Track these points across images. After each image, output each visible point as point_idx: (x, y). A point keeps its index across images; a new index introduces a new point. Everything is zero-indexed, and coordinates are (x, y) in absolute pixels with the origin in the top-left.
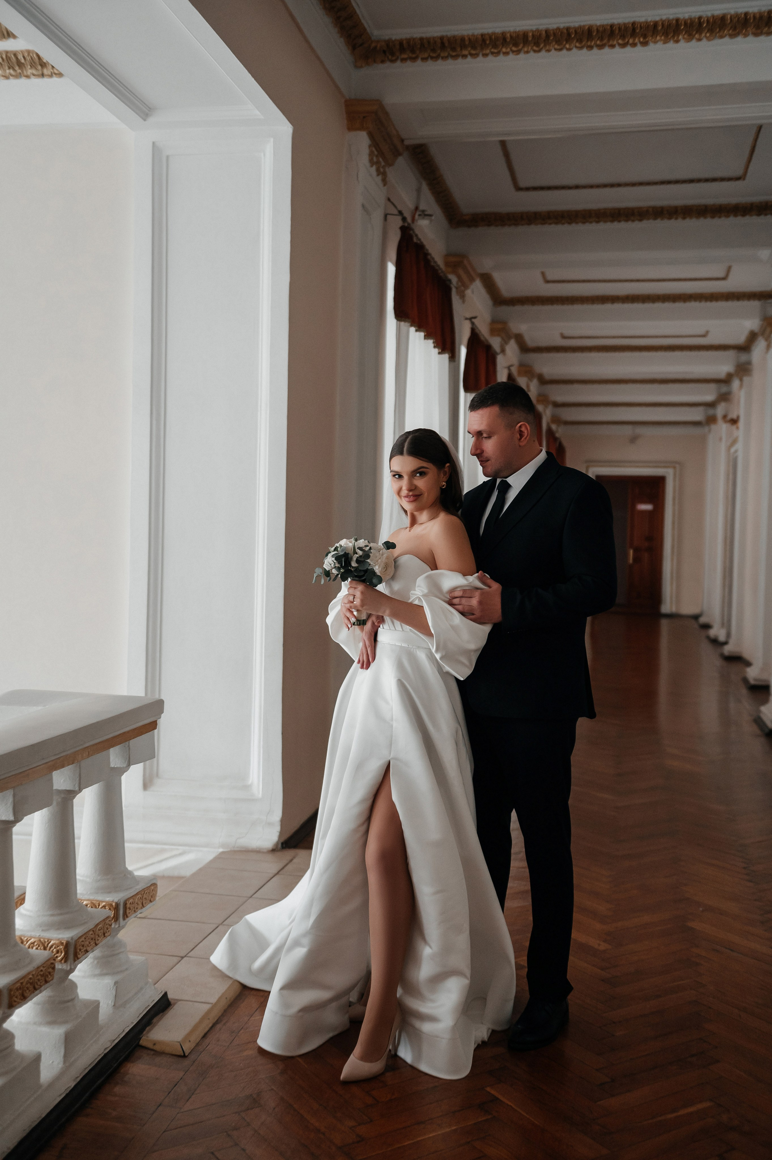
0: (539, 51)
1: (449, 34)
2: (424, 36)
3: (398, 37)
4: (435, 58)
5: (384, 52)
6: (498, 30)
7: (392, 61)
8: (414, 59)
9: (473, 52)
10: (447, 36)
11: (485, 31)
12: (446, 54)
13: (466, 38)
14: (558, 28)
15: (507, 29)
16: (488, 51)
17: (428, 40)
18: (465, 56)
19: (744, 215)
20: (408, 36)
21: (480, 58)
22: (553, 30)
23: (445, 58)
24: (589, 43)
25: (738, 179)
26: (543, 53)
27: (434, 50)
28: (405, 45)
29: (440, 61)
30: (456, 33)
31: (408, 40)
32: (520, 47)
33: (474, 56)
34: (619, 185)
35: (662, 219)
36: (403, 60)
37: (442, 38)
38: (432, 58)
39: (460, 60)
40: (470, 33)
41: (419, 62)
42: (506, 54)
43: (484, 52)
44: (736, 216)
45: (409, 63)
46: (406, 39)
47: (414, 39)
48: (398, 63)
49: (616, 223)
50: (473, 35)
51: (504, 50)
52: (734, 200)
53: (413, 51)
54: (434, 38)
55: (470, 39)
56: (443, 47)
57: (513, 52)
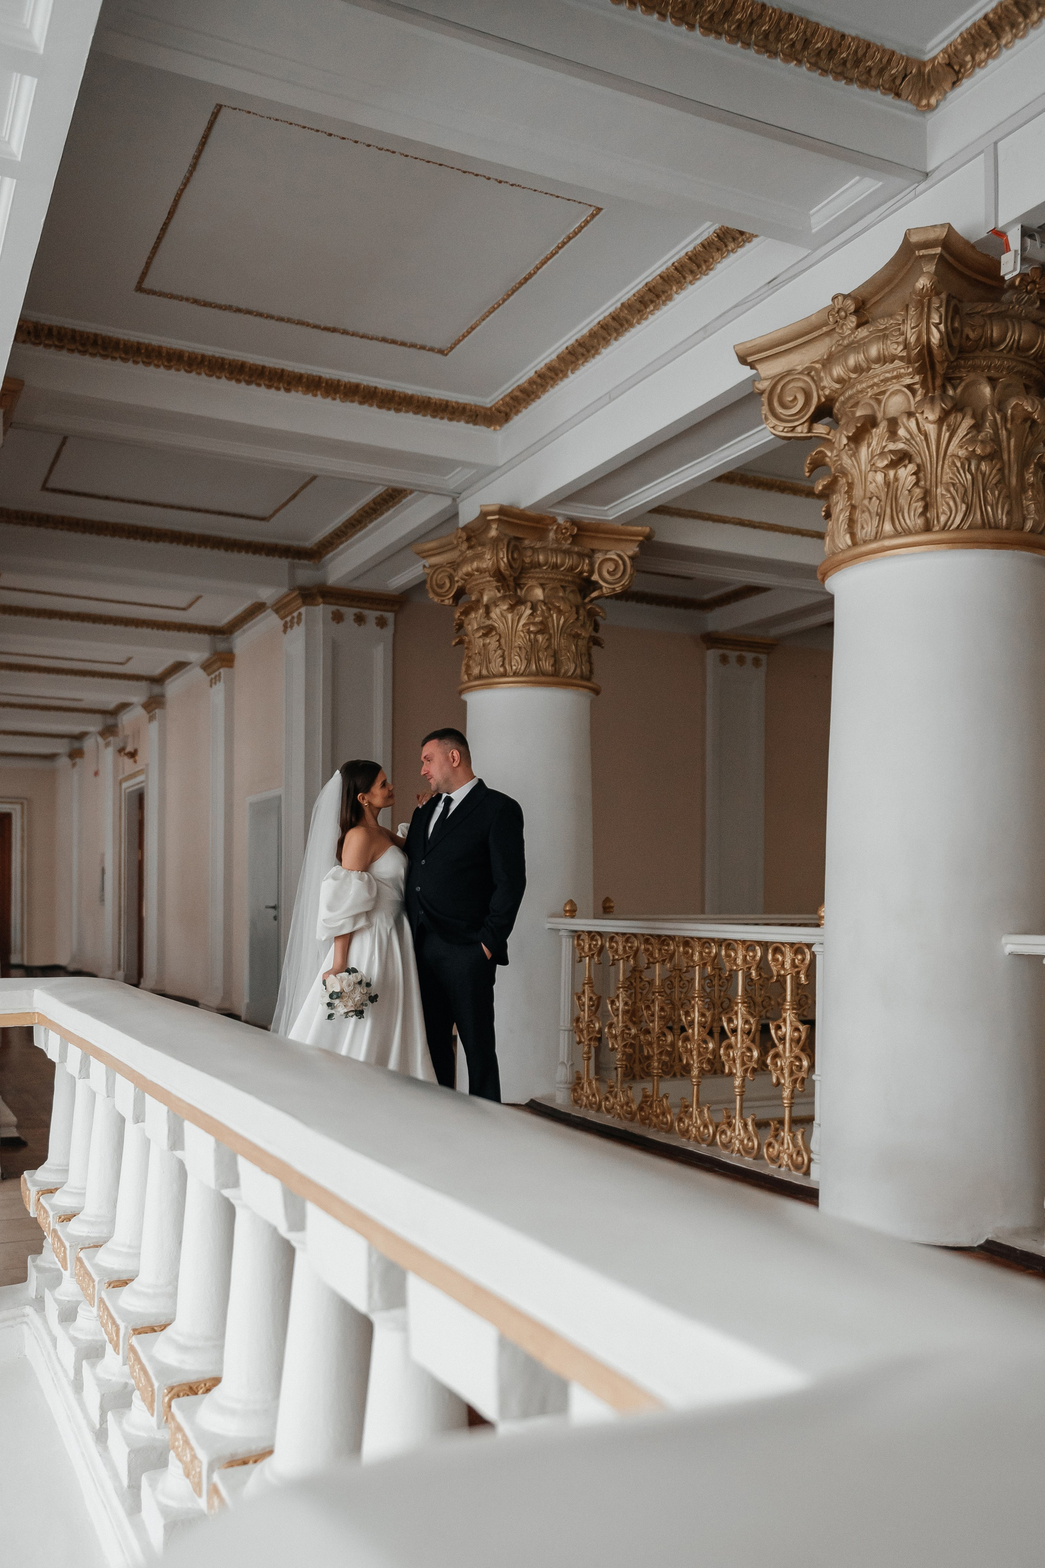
0: (190, 372)
1: (104, 333)
2: (77, 328)
3: (48, 323)
4: (83, 353)
5: (29, 333)
6: (154, 343)
7: (34, 344)
8: (61, 348)
9: (123, 356)
10: (101, 335)
11: (141, 340)
12: (51, 343)
13: (122, 342)
14: (213, 357)
15: (164, 344)
16: (140, 359)
17: (82, 334)
18: (114, 358)
19: (254, 553)
20: (59, 324)
21: (130, 364)
22: (209, 356)
23: (93, 355)
24: (258, 381)
25: (263, 519)
26: (193, 374)
27: (83, 345)
28: (55, 332)
29: (87, 357)
30: (110, 334)
31: (60, 329)
32: (172, 364)
33: (125, 360)
34: (150, 504)
35: (178, 543)
36: (47, 346)
37: (96, 335)
38: (80, 352)
39: (109, 361)
40: (126, 338)
41: (64, 352)
42: (157, 366)
43: (135, 359)
44: (247, 552)
45: (52, 350)
46: (57, 327)
47: (65, 329)
48: (41, 347)
49: (132, 540)
50: (128, 341)
51: (156, 362)
52: (248, 538)
53: (60, 339)
54: (88, 333)
55: (125, 344)
56: (95, 343)
57: (165, 366)
